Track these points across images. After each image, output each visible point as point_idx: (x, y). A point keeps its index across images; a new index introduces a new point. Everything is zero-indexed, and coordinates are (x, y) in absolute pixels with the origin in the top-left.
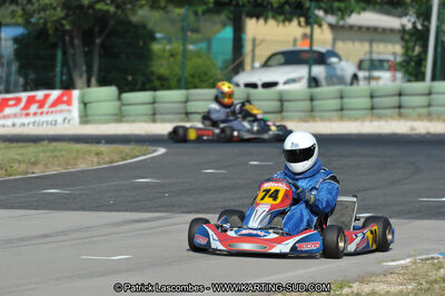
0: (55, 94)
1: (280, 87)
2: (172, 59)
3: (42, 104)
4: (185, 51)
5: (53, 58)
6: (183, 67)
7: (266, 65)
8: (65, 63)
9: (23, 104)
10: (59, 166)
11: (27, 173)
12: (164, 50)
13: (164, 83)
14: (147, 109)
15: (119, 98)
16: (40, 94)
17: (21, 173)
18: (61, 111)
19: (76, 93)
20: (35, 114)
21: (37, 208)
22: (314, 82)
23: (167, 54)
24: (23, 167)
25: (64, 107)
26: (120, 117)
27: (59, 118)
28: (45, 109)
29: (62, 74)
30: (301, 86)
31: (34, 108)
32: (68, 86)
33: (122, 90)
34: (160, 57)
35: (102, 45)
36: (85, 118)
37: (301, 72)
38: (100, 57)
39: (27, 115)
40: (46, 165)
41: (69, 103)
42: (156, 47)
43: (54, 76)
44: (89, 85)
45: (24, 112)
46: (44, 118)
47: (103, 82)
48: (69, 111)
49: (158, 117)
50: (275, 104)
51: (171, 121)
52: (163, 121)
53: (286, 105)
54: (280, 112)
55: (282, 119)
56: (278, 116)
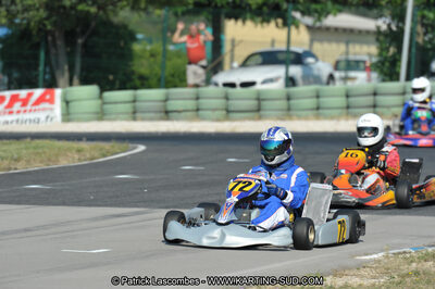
0: (38, 92)
1: (258, 87)
2: (152, 60)
3: (25, 102)
4: (165, 51)
5: (37, 58)
6: (163, 67)
7: (244, 64)
8: (48, 63)
9: (6, 102)
10: (41, 162)
11: (10, 169)
12: (145, 50)
13: (144, 82)
14: (128, 107)
15: (101, 97)
16: (23, 93)
17: (4, 169)
18: (44, 109)
19: (58, 92)
20: (18, 112)
21: (19, 203)
22: (291, 81)
23: (148, 54)
24: (6, 163)
25: (46, 105)
26: (101, 115)
27: (42, 116)
28: (28, 107)
29: (45, 73)
30: (279, 86)
31: (17, 106)
32: (51, 84)
33: (103, 89)
34: (141, 57)
35: (85, 45)
36: (67, 116)
37: (278, 71)
38: (83, 56)
39: (11, 113)
40: (28, 162)
41: (51, 101)
42: (137, 47)
43: (37, 76)
44: (71, 84)
45: (8, 110)
46: (28, 116)
47: (85, 81)
48: (52, 109)
49: (138, 115)
50: (253, 104)
51: (151, 119)
52: (143, 119)
53: (263, 103)
54: (257, 111)
55: (260, 118)
56: (256, 114)
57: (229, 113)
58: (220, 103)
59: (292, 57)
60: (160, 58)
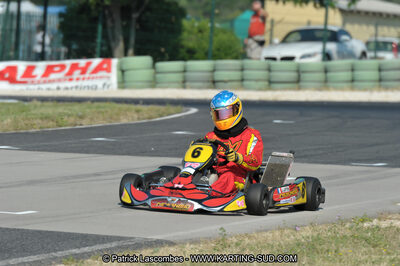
1: (298, 61)
2: (200, 35)
4: (212, 28)
5: (94, 31)
6: (211, 42)
7: (285, 41)
10: (104, 119)
11: (76, 125)
12: (193, 26)
13: (191, 55)
14: (178, 77)
15: (154, 67)
17: (71, 125)
19: (114, 62)
21: (87, 152)
22: (327, 56)
23: (196, 30)
24: (72, 119)
26: (154, 83)
27: (99, 83)
29: (102, 45)
30: (317, 60)
32: (108, 55)
33: (156, 60)
34: (190, 32)
35: (139, 20)
36: (123, 84)
37: (316, 48)
38: (136, 30)
40: (92, 119)
42: (185, 23)
43: (95, 47)
44: (126, 55)
46: (86, 83)
47: (139, 52)
48: (108, 77)
49: (187, 84)
50: (293, 75)
51: (200, 88)
52: (192, 88)
53: (303, 76)
54: (298, 82)
55: (299, 88)
56: (295, 85)
57: (271, 83)
58: (263, 74)
59: (329, 34)
60: (207, 34)
